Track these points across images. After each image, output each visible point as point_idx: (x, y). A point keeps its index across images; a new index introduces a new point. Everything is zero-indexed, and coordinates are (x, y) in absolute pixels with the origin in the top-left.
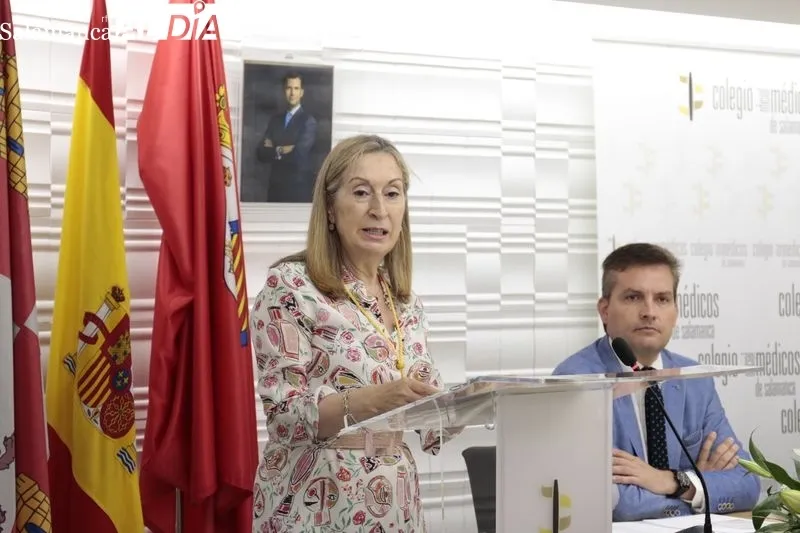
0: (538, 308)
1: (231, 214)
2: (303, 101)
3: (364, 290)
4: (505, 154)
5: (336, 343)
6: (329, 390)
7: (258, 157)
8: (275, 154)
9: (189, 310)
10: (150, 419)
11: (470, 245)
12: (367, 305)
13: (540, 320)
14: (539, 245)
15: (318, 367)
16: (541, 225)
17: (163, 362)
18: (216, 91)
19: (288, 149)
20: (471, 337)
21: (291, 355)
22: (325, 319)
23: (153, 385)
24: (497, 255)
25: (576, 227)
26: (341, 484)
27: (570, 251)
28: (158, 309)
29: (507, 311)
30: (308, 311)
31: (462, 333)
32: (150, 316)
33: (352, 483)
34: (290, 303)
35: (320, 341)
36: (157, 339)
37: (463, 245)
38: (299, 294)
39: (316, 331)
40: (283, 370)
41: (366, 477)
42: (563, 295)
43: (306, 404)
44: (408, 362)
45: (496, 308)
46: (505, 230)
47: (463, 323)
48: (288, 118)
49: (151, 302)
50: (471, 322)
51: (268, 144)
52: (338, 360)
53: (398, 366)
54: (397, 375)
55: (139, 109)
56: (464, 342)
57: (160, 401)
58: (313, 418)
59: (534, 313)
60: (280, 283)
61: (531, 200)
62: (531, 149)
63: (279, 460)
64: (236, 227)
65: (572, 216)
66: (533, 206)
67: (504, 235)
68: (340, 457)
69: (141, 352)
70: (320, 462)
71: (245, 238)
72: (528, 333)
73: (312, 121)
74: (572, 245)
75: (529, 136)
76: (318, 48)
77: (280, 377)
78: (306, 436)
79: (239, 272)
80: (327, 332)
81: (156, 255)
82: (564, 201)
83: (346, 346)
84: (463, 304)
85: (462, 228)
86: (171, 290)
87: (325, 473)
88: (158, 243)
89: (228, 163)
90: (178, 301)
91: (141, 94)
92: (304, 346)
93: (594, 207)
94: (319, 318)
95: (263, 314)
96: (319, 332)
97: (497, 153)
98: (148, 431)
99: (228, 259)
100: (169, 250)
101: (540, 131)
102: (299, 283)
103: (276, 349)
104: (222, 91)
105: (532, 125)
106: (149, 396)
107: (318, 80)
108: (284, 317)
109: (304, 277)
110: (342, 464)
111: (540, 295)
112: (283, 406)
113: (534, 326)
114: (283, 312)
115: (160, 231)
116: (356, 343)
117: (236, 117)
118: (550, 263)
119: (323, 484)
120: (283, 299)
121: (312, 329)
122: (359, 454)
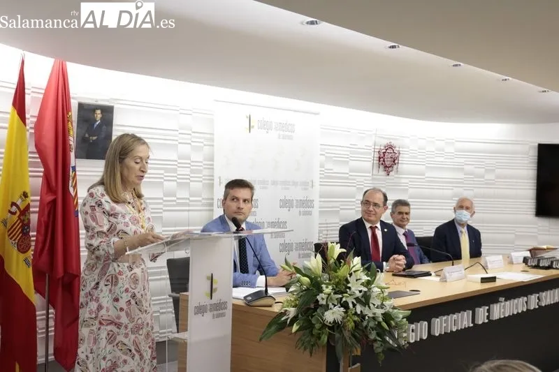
0: (191, 203)
1: (72, 164)
2: (101, 119)
3: (127, 196)
4: (180, 143)
5: (119, 220)
6: (116, 239)
7: (82, 141)
8: (89, 140)
9: (54, 202)
10: (36, 246)
11: (165, 178)
12: (129, 203)
13: (190, 208)
14: (191, 179)
15: (112, 229)
16: (192, 171)
17: (43, 223)
18: (68, 114)
19: (95, 138)
20: (165, 215)
21: (101, 226)
22: (115, 210)
23: (38, 232)
24: (175, 183)
25: (206, 172)
26: (120, 277)
27: (204, 181)
28: (41, 201)
29: (179, 204)
30: (107, 207)
31: (161, 213)
32: (38, 203)
33: (124, 276)
34: (100, 204)
35: (112, 219)
36: (41, 213)
37: (162, 178)
38: (103, 201)
39: (110, 215)
40: (97, 232)
41: (129, 274)
42: (200, 199)
43: (108, 246)
44: (146, 225)
45: (175, 203)
46: (179, 173)
47: (162, 209)
48: (95, 126)
49: (38, 198)
50: (164, 208)
51: (87, 136)
52: (120, 227)
53: (142, 227)
54: (143, 231)
55: (35, 120)
56: (162, 217)
57: (41, 238)
58: (112, 252)
59: (189, 205)
60: (95, 196)
61: (189, 161)
62: (189, 142)
63: (93, 267)
64: (74, 168)
65: (205, 168)
66: (190, 164)
67: (178, 175)
68: (119, 266)
69: (34, 218)
70: (111, 268)
71: (77, 173)
72: (186, 213)
73: (104, 127)
74: (204, 179)
75: (189, 136)
76: (108, 98)
77: (96, 235)
78: (109, 259)
79: (75, 187)
80: (115, 215)
81: (41, 179)
82: (201, 162)
83: (123, 221)
84: (161, 201)
85: (162, 172)
86: (46, 194)
87: (113, 272)
88: (42, 174)
89: (71, 143)
90: (50, 198)
91: (36, 113)
92: (105, 221)
93: (213, 165)
94: (112, 210)
95: (87, 209)
96: (111, 215)
97: (177, 143)
98: (35, 251)
99: (70, 182)
100: (47, 177)
101: (193, 134)
102: (103, 195)
103: (94, 224)
104: (70, 114)
105: (190, 132)
106: (36, 236)
107: (108, 111)
108: (97, 210)
109: (104, 193)
110: (120, 269)
111: (191, 199)
112: (98, 248)
113: (189, 211)
114: (96, 208)
115: (43, 170)
116: (127, 220)
117: (75, 124)
118: (196, 186)
119: (112, 277)
120: (96, 202)
121: (109, 214)
122: (126, 264)
